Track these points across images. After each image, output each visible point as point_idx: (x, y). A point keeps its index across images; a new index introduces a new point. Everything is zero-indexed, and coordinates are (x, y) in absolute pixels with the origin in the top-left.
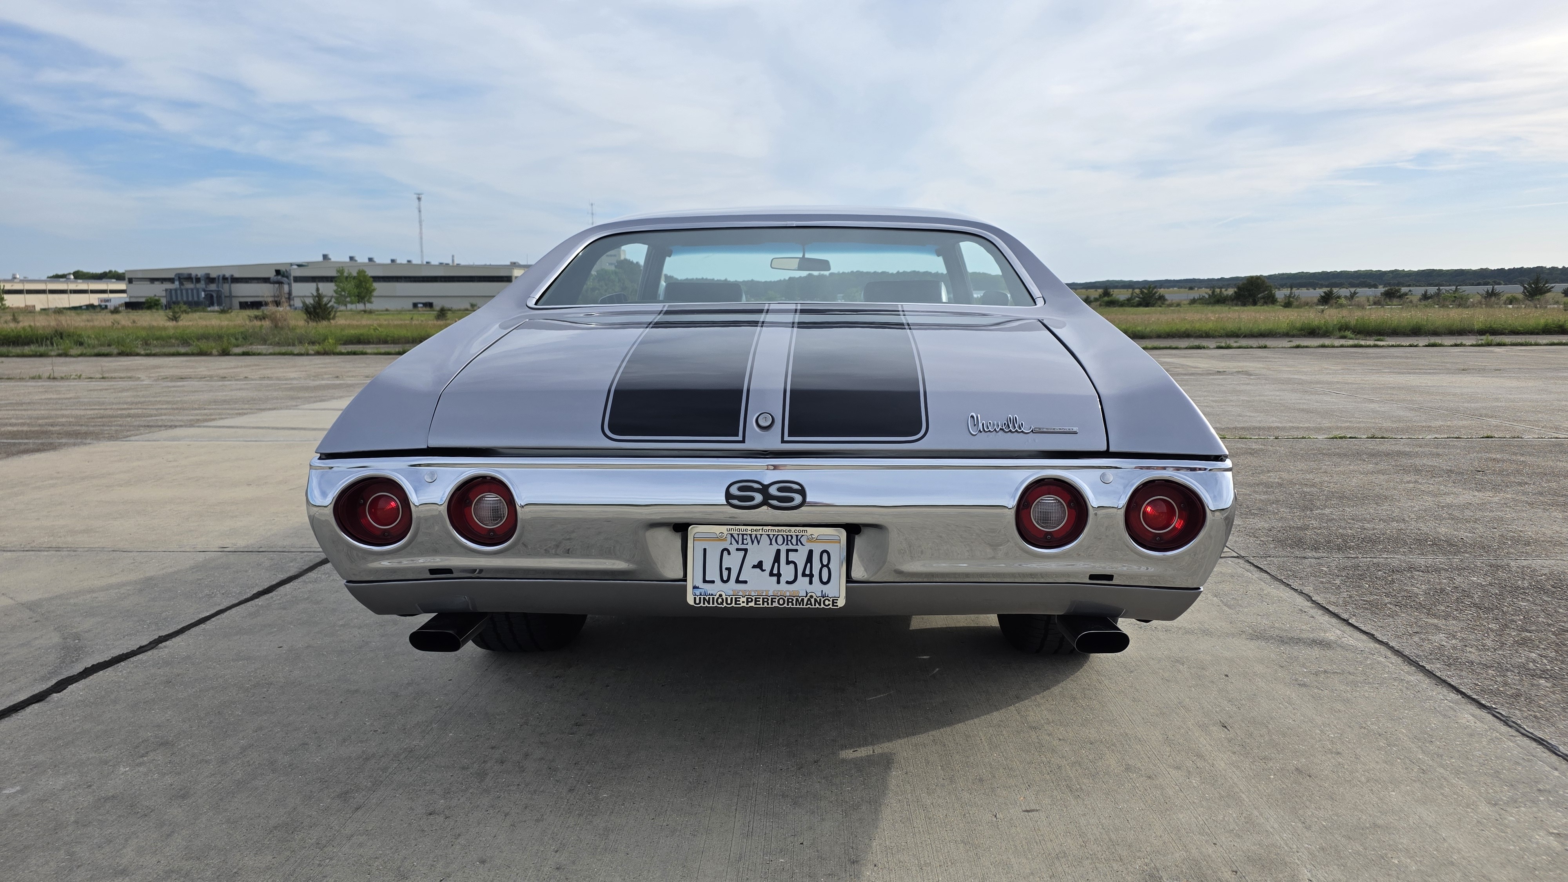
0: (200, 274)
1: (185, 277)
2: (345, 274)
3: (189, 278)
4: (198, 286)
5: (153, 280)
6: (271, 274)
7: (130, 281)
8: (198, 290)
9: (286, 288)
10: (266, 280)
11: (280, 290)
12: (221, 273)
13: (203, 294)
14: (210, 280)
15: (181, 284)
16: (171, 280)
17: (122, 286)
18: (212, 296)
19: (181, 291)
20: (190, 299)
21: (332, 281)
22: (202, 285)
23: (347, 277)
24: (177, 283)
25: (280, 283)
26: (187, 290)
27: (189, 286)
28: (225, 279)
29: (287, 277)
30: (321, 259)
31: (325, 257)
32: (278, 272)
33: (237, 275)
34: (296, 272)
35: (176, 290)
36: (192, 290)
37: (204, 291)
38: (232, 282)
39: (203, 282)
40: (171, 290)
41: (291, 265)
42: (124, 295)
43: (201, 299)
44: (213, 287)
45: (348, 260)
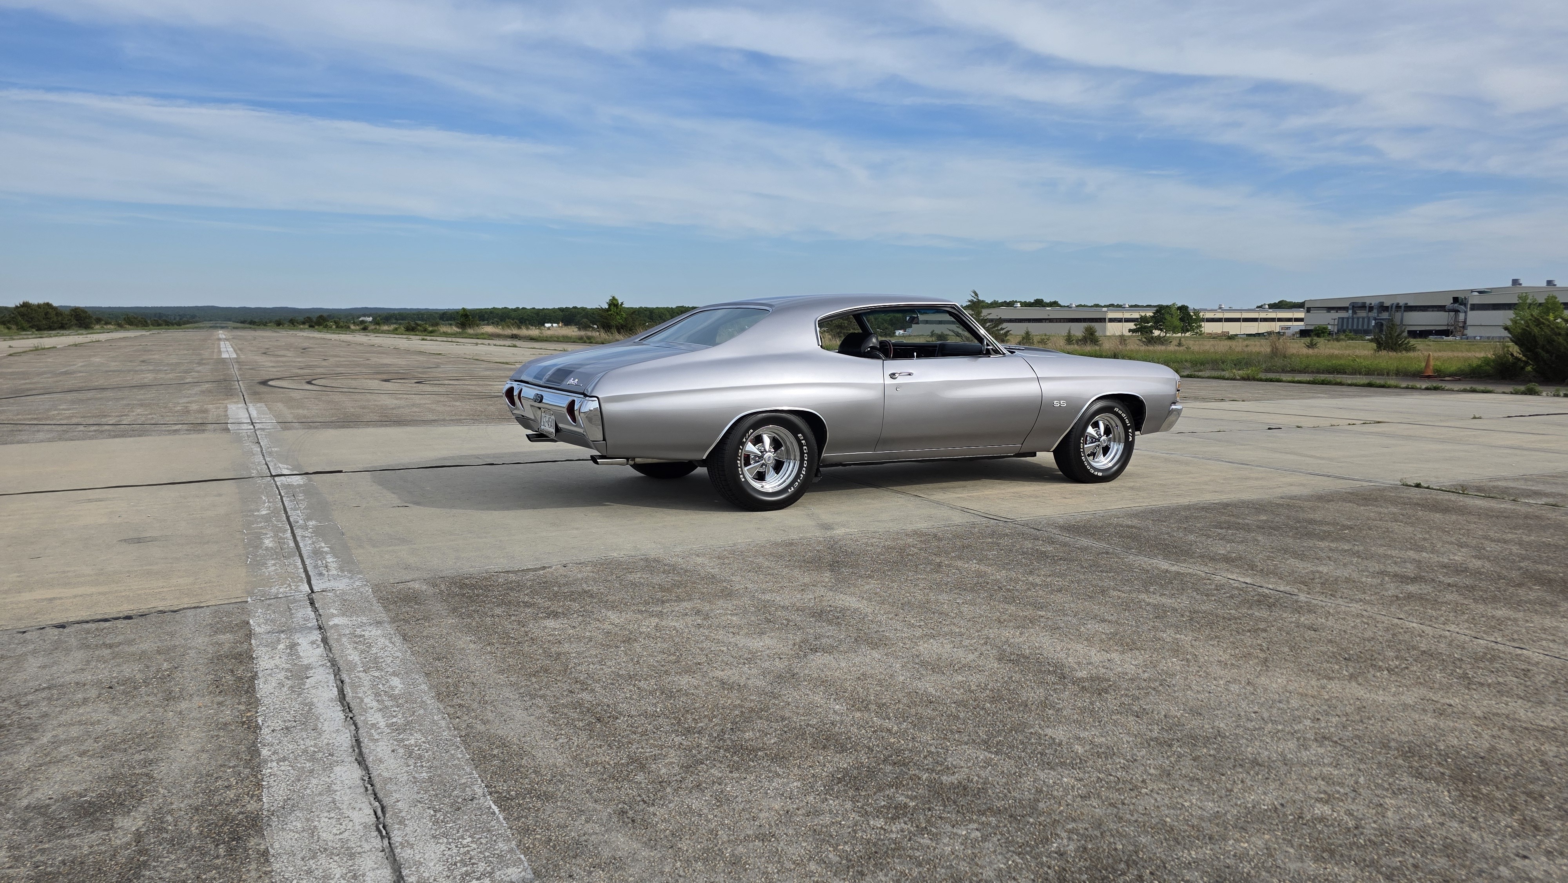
0: (1374, 302)
1: (1358, 306)
2: (1529, 301)
3: (1363, 306)
4: (1370, 314)
5: (1329, 309)
6: (1448, 302)
7: (1309, 310)
8: (1369, 318)
9: (1462, 316)
10: (1441, 308)
11: (1456, 317)
12: (1395, 302)
13: (1373, 323)
14: (1383, 308)
15: (1354, 312)
16: (1345, 309)
17: (1301, 315)
18: (1382, 325)
19: (1353, 319)
20: (1360, 327)
21: (1510, 309)
22: (1374, 314)
23: (1530, 304)
24: (1350, 312)
25: (1457, 311)
26: (1358, 318)
27: (1362, 314)
28: (1398, 307)
29: (1465, 305)
30: (1510, 284)
31: (1515, 282)
32: (1456, 300)
33: (1411, 303)
34: (1476, 299)
35: (1348, 318)
36: (1363, 318)
37: (1375, 319)
38: (1405, 311)
39: (1375, 311)
40: (1343, 318)
41: (1472, 291)
42: (1302, 323)
43: (1371, 328)
44: (1385, 315)
45: (1545, 284)
